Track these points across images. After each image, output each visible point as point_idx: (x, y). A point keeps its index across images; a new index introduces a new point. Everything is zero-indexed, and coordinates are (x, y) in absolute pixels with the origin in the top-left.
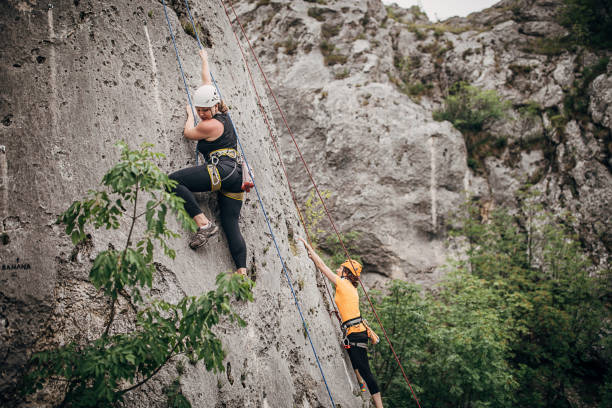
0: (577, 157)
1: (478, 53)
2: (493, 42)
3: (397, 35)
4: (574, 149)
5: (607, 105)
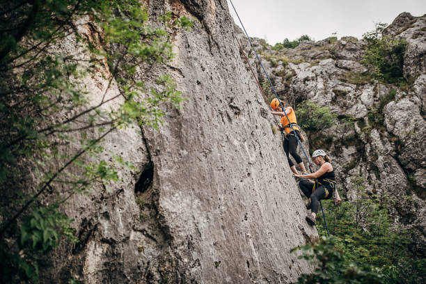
0: (378, 153)
1: (313, 80)
2: (321, 73)
3: (260, 63)
4: (376, 147)
5: (396, 121)
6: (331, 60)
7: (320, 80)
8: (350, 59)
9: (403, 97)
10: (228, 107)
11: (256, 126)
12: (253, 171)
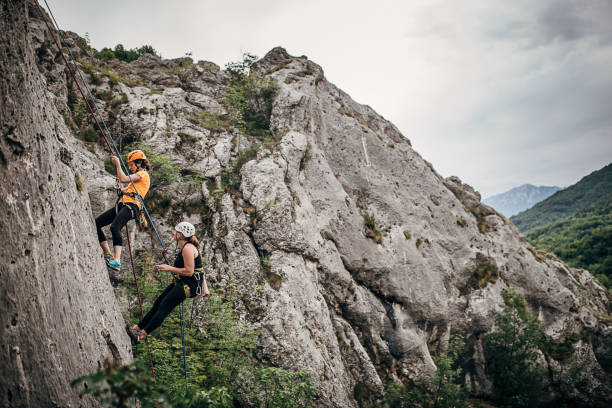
0: (229, 226)
1: (152, 114)
2: (165, 106)
3: (73, 74)
4: (227, 218)
5: (255, 186)
6: (180, 90)
7: (161, 115)
8: (206, 94)
9: (267, 156)
10: (3, 142)
11: (50, 177)
12: (35, 246)
